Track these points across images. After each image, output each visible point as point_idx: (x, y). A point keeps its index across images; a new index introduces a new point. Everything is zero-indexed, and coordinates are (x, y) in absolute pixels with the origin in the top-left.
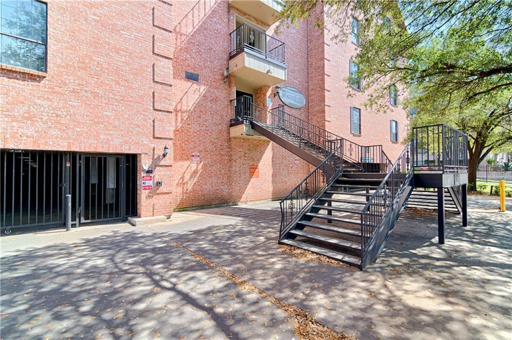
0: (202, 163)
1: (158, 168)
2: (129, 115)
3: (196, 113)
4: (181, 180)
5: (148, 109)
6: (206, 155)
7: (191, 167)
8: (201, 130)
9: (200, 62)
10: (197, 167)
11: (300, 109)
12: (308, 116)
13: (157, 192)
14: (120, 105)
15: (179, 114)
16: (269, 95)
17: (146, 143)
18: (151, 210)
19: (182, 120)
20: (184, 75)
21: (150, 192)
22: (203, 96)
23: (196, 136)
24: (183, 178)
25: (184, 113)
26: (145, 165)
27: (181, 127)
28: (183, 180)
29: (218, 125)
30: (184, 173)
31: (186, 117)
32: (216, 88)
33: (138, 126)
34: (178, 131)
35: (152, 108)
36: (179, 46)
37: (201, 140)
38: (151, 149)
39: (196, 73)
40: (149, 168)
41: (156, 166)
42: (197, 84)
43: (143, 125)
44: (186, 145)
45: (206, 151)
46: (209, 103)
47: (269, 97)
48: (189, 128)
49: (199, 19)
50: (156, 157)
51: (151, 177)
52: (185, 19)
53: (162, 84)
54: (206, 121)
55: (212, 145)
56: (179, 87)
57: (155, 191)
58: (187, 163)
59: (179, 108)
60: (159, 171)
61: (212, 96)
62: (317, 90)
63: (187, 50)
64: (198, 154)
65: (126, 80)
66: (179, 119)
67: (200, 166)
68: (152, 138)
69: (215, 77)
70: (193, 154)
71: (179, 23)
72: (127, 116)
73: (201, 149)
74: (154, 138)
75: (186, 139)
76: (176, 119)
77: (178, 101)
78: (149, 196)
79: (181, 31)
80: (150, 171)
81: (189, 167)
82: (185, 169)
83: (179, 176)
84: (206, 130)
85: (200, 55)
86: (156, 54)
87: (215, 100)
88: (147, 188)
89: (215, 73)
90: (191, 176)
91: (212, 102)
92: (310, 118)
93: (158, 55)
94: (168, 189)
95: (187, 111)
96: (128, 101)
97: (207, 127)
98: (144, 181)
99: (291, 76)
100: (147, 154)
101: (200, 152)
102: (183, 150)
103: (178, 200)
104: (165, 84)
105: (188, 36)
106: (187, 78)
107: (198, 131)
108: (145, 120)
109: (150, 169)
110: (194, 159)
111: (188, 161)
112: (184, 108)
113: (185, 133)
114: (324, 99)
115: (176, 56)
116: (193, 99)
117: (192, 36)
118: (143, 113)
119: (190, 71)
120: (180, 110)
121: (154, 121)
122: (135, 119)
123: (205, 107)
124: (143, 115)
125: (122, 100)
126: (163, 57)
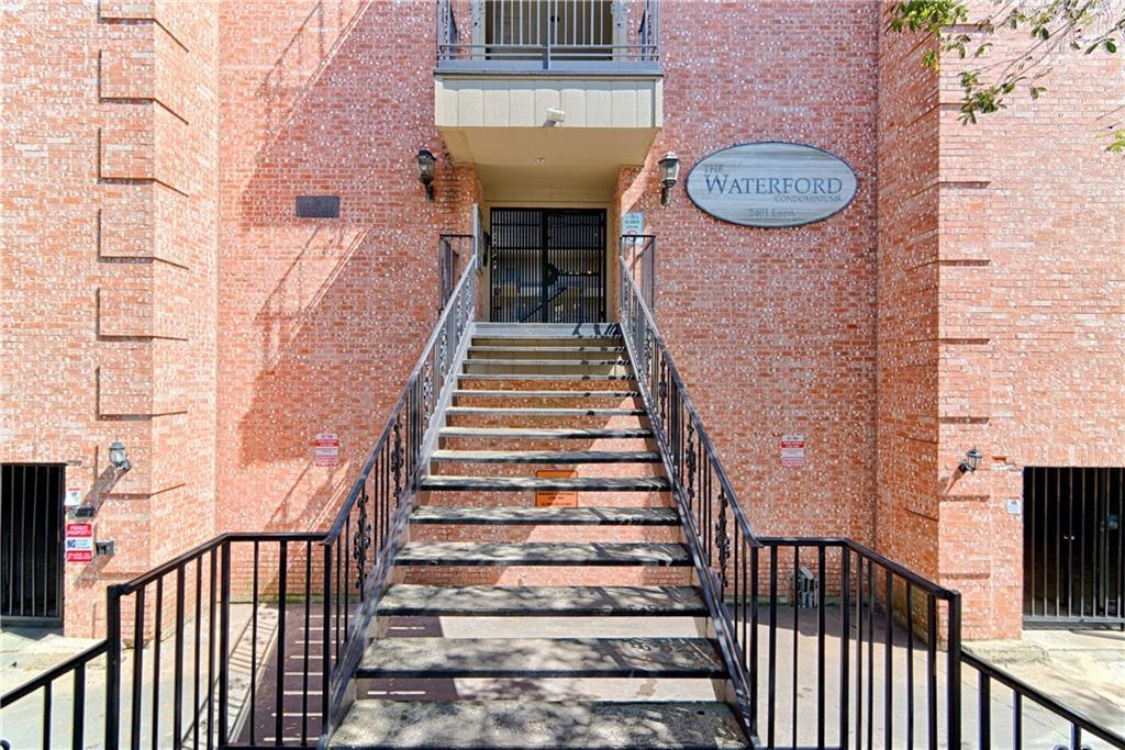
0: (346, 466)
1: (108, 503)
2: (35, 363)
3: (329, 315)
4: (280, 513)
5: (83, 339)
6: (361, 438)
7: (310, 475)
8: (347, 362)
9: (345, 155)
10: (331, 477)
11: (816, 225)
12: (874, 250)
13: (104, 571)
14: (14, 338)
15: (276, 327)
16: (633, 201)
17: (77, 432)
18: (89, 618)
19: (284, 340)
20: (291, 208)
21: (86, 569)
22: (352, 259)
23: (327, 383)
24: (284, 508)
25: (291, 318)
26: (75, 494)
27: (281, 362)
28: (285, 516)
29: (404, 341)
30: (289, 494)
31: (297, 331)
32: (401, 223)
33: (58, 390)
34: (273, 373)
35: (94, 334)
36: (277, 128)
37: (344, 395)
38: (89, 451)
39: (330, 192)
40: (85, 501)
41: (104, 496)
42: (334, 226)
43: (68, 384)
44: (295, 411)
45: (362, 427)
46: (374, 279)
47: (633, 208)
48: (306, 361)
49: (341, 25)
50: (101, 471)
51: (89, 527)
52: (296, 44)
53: (124, 259)
54: (363, 333)
55: (383, 405)
56: (276, 247)
57: (99, 568)
58: (295, 467)
59: (274, 308)
60: (113, 511)
61: (384, 253)
62: (908, 119)
63: (301, 133)
64: (335, 437)
65: (27, 272)
66: (275, 340)
67: (340, 475)
68: (92, 418)
69: (395, 189)
70: (319, 437)
71: (279, 62)
72: (29, 365)
73: (345, 423)
74: (100, 417)
75: (295, 396)
76: (267, 340)
77: (271, 290)
78: (84, 580)
79: (283, 84)
80: (87, 510)
81: (306, 477)
82: (293, 483)
83: (274, 501)
84: (363, 362)
85: (345, 133)
86: (106, 179)
87: (399, 261)
88: (79, 556)
89: (396, 176)
90: (310, 503)
91: (384, 270)
92: (880, 254)
93: (114, 180)
94: (135, 564)
95: (298, 314)
96: (30, 326)
97: (365, 352)
98: (72, 539)
99: (765, 93)
100: (80, 463)
101: (340, 429)
102: (286, 428)
103: (270, 570)
104: (133, 258)
105: (307, 89)
106: (302, 216)
107: (335, 368)
108: (74, 372)
109: (89, 505)
110: (319, 451)
111: (301, 460)
112: (292, 305)
113: (294, 378)
114: (936, 154)
115: (267, 161)
116: (321, 274)
117: (319, 84)
118: (71, 352)
119: (310, 193)
120: (279, 314)
121: (98, 371)
122: (50, 373)
123: (360, 291)
124: (71, 358)
125: (18, 326)
126: (127, 181)
